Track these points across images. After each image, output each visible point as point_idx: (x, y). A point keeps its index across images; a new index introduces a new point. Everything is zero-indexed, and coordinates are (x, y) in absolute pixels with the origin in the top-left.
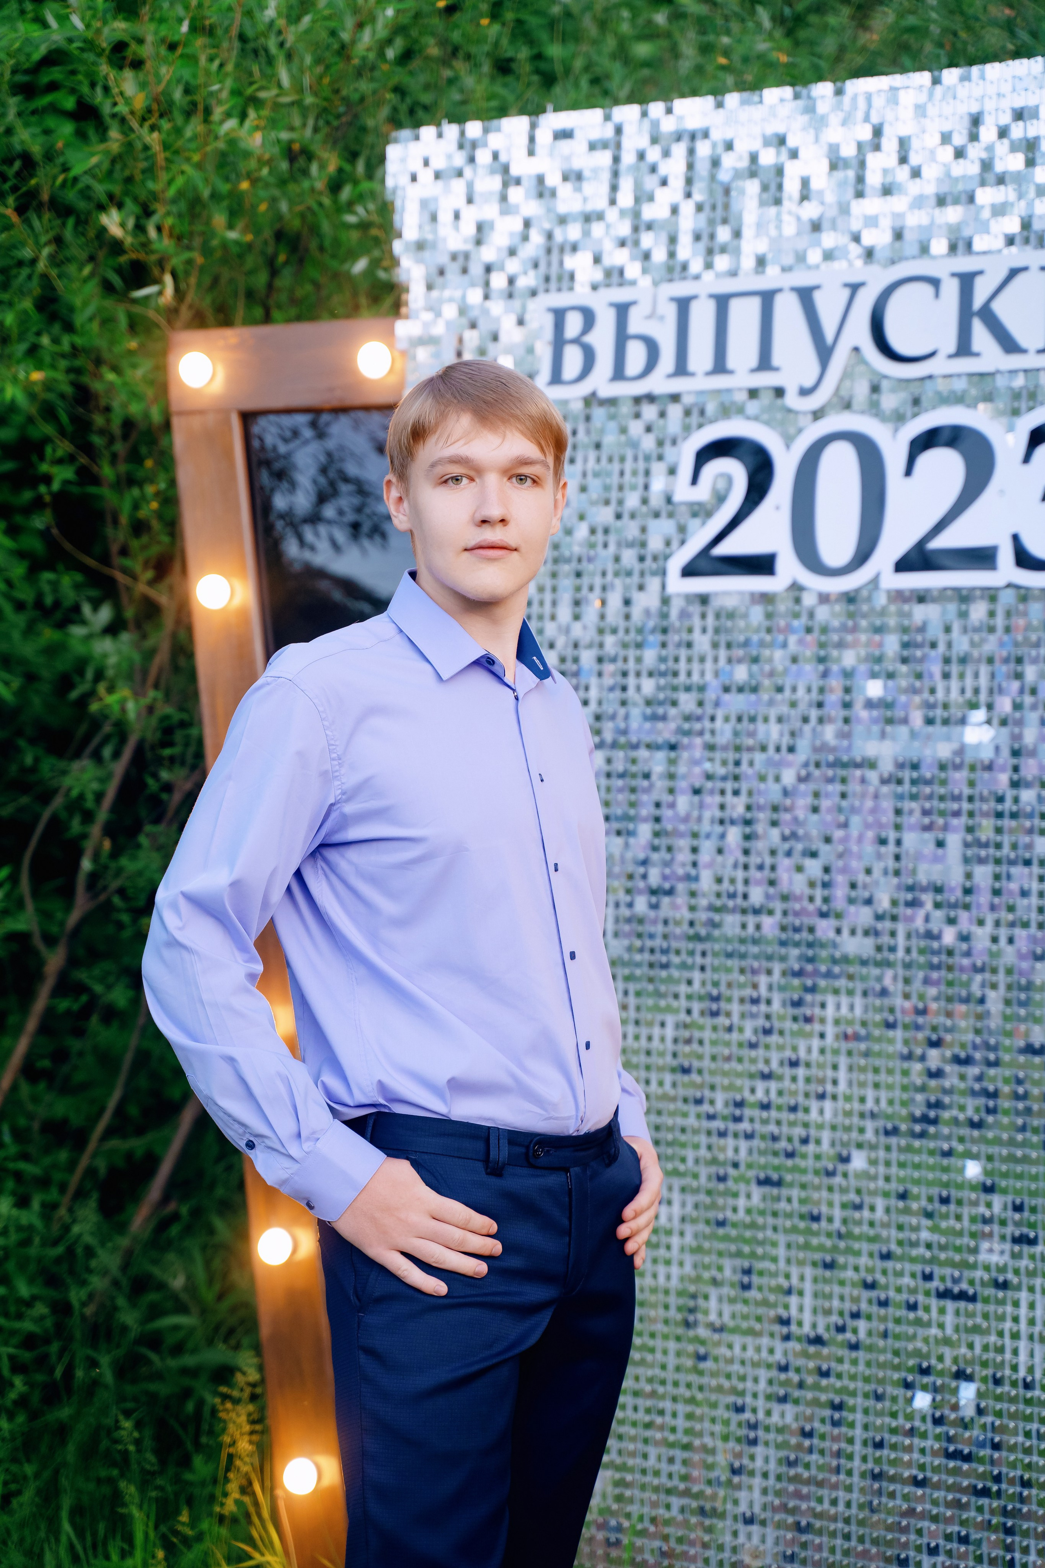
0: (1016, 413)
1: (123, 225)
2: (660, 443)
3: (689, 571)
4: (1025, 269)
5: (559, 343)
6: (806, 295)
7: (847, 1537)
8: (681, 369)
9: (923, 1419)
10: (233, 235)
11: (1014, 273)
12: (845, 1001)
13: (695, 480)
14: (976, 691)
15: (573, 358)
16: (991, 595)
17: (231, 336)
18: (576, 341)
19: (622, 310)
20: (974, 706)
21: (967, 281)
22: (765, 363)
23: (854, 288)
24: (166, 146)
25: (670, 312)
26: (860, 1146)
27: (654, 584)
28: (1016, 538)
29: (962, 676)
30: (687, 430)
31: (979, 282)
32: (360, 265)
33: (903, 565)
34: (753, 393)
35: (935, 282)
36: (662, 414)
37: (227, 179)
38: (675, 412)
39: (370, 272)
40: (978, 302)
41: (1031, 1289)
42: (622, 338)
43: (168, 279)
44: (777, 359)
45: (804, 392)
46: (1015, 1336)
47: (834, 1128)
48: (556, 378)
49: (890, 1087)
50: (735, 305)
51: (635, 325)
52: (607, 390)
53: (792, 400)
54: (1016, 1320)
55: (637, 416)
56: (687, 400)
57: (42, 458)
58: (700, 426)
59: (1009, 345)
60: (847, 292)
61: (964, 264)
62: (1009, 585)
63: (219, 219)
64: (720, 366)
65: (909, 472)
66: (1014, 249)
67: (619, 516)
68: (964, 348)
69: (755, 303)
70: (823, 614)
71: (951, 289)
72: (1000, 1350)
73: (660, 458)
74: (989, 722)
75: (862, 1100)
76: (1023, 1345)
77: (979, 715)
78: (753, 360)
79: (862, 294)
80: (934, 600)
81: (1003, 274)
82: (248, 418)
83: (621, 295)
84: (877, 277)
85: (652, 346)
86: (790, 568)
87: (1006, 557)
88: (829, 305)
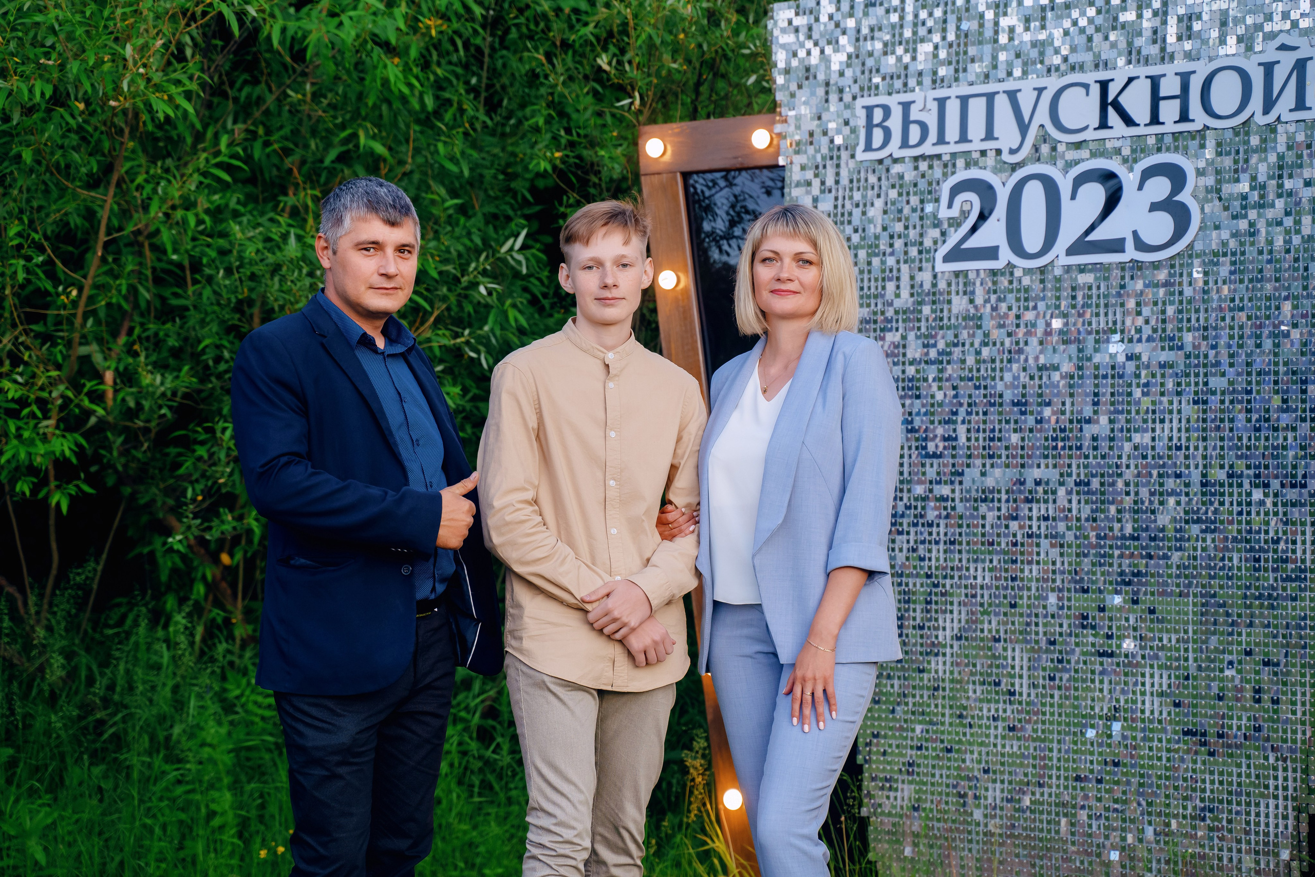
0: (1134, 161)
1: (610, 64)
2: (930, 184)
3: (947, 259)
4: (1136, 78)
5: (870, 126)
6: (1012, 95)
7: (1049, 813)
8: (941, 140)
9: (1092, 744)
10: (675, 66)
11: (1130, 80)
12: (1043, 506)
13: (950, 206)
14: (1115, 323)
15: (878, 135)
16: (1122, 266)
17: (675, 127)
18: (879, 125)
19: (906, 106)
20: (1115, 332)
21: (1104, 85)
22: (990, 135)
23: (1040, 90)
24: (636, 16)
25: (934, 106)
26: (1053, 590)
27: (927, 267)
28: (1135, 233)
29: (1106, 314)
30: (945, 175)
31: (1111, 85)
32: (752, 79)
33: (1071, 251)
34: (983, 153)
35: (1086, 86)
36: (931, 167)
37: (670, 32)
38: (938, 165)
39: (758, 82)
40: (1110, 98)
41: (1152, 666)
42: (906, 122)
43: (637, 94)
44: (996, 133)
45: (1012, 152)
46: (1143, 693)
47: (1038, 580)
48: (868, 148)
49: (1069, 555)
50: (972, 102)
51: (914, 115)
52: (898, 153)
53: (1006, 157)
54: (1143, 684)
55: (916, 168)
56: (946, 158)
57: (561, 204)
58: (953, 173)
59: (1129, 121)
60: (1036, 93)
61: (1103, 75)
62: (1132, 261)
63: (667, 57)
64: (964, 138)
65: (1073, 197)
66: (1132, 66)
67: (906, 228)
68: (1104, 124)
69: (984, 99)
70: (1026, 281)
71: (1095, 90)
72: (1134, 702)
73: (930, 193)
74: (1122, 341)
75: (1054, 563)
76: (1148, 698)
77: (1117, 337)
78: (983, 134)
79: (1045, 93)
80: (1090, 271)
81: (1124, 81)
82: (686, 175)
83: (905, 98)
84: (1053, 83)
85: (924, 127)
86: (1006, 255)
87: (1130, 244)
88: (1026, 101)
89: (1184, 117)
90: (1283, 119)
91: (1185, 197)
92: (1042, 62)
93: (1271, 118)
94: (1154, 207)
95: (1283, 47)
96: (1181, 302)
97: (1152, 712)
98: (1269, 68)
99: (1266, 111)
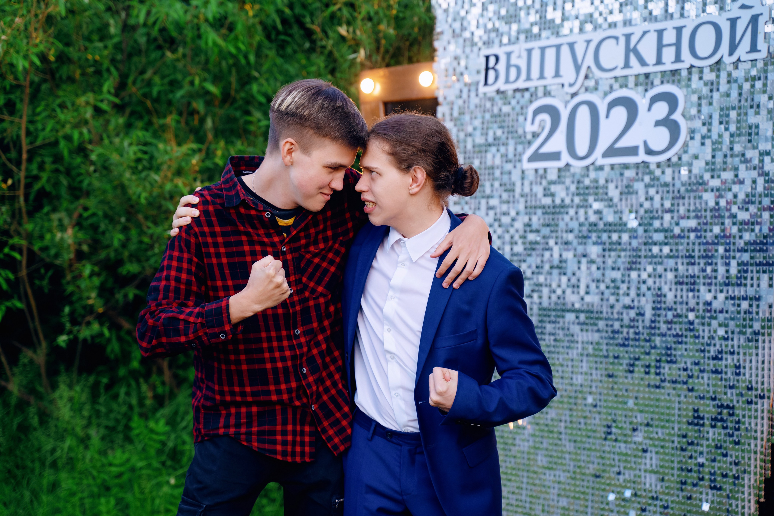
0: (646, 90)
1: (347, 31)
2: (522, 108)
3: (531, 159)
4: (648, 31)
5: (487, 69)
6: (571, 45)
8: (528, 78)
9: (612, 504)
11: (645, 33)
13: (533, 123)
14: (632, 206)
15: (491, 75)
16: (637, 166)
17: (382, 72)
18: (493, 68)
19: (509, 55)
20: (631, 212)
21: (628, 37)
22: (557, 74)
25: (524, 54)
26: (590, 393)
27: (518, 165)
28: (645, 143)
29: (627, 200)
30: (531, 102)
31: (632, 37)
33: (605, 155)
35: (617, 38)
36: (523, 96)
38: (527, 95)
40: (632, 45)
41: (651, 452)
42: (508, 66)
43: (362, 51)
44: (562, 72)
45: (571, 85)
46: (645, 471)
47: (581, 386)
48: (486, 83)
50: (547, 51)
51: (514, 60)
52: (503, 88)
53: (567, 89)
54: (645, 464)
55: (514, 97)
56: (531, 90)
58: (536, 100)
59: (643, 63)
60: (585, 44)
61: (628, 30)
62: (643, 162)
64: (542, 76)
65: (607, 116)
66: (646, 23)
68: (627, 65)
69: (554, 49)
71: (622, 40)
72: (640, 476)
73: (522, 114)
74: (636, 218)
75: (591, 374)
77: (633, 216)
78: (553, 73)
79: (591, 44)
81: (640, 34)
82: (386, 105)
83: (509, 49)
84: (597, 37)
85: (518, 69)
86: (566, 158)
87: (642, 150)
88: (579, 49)
89: (678, 59)
90: (742, 59)
91: (677, 116)
92: (591, 22)
93: (734, 58)
94: (658, 123)
95: (744, 7)
96: (673, 192)
97: (651, 485)
98: (733, 22)
99: (731, 54)
